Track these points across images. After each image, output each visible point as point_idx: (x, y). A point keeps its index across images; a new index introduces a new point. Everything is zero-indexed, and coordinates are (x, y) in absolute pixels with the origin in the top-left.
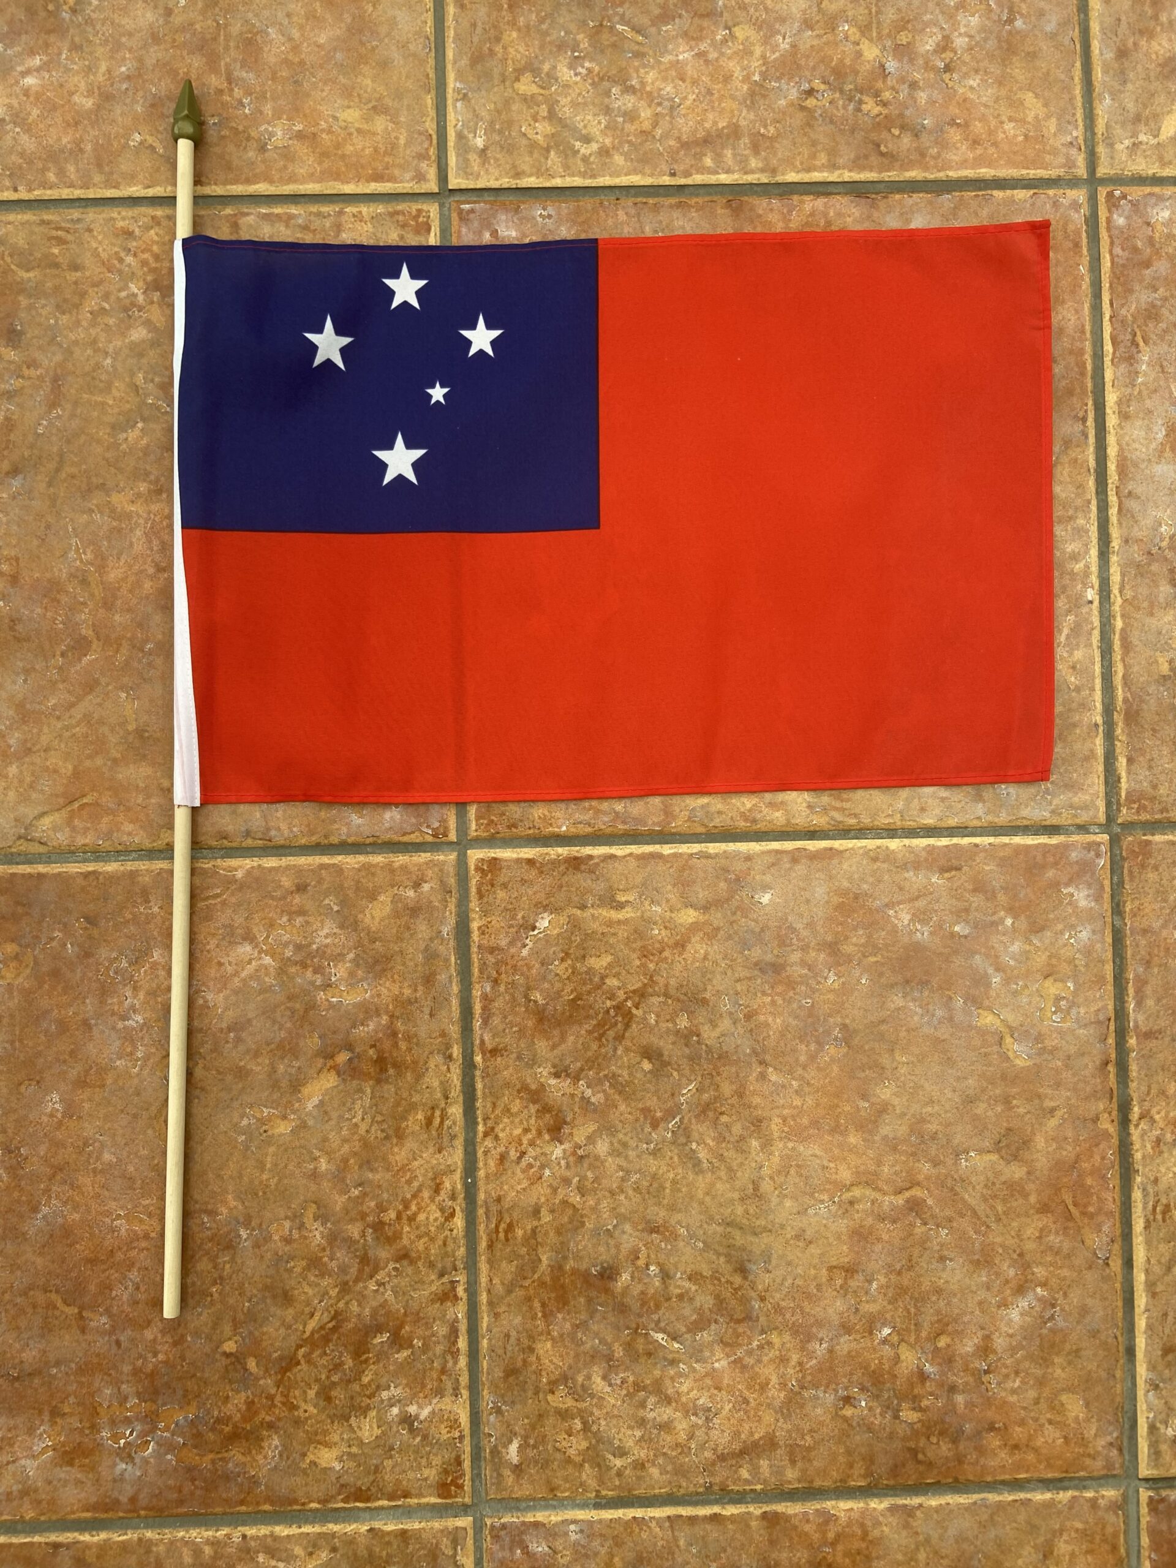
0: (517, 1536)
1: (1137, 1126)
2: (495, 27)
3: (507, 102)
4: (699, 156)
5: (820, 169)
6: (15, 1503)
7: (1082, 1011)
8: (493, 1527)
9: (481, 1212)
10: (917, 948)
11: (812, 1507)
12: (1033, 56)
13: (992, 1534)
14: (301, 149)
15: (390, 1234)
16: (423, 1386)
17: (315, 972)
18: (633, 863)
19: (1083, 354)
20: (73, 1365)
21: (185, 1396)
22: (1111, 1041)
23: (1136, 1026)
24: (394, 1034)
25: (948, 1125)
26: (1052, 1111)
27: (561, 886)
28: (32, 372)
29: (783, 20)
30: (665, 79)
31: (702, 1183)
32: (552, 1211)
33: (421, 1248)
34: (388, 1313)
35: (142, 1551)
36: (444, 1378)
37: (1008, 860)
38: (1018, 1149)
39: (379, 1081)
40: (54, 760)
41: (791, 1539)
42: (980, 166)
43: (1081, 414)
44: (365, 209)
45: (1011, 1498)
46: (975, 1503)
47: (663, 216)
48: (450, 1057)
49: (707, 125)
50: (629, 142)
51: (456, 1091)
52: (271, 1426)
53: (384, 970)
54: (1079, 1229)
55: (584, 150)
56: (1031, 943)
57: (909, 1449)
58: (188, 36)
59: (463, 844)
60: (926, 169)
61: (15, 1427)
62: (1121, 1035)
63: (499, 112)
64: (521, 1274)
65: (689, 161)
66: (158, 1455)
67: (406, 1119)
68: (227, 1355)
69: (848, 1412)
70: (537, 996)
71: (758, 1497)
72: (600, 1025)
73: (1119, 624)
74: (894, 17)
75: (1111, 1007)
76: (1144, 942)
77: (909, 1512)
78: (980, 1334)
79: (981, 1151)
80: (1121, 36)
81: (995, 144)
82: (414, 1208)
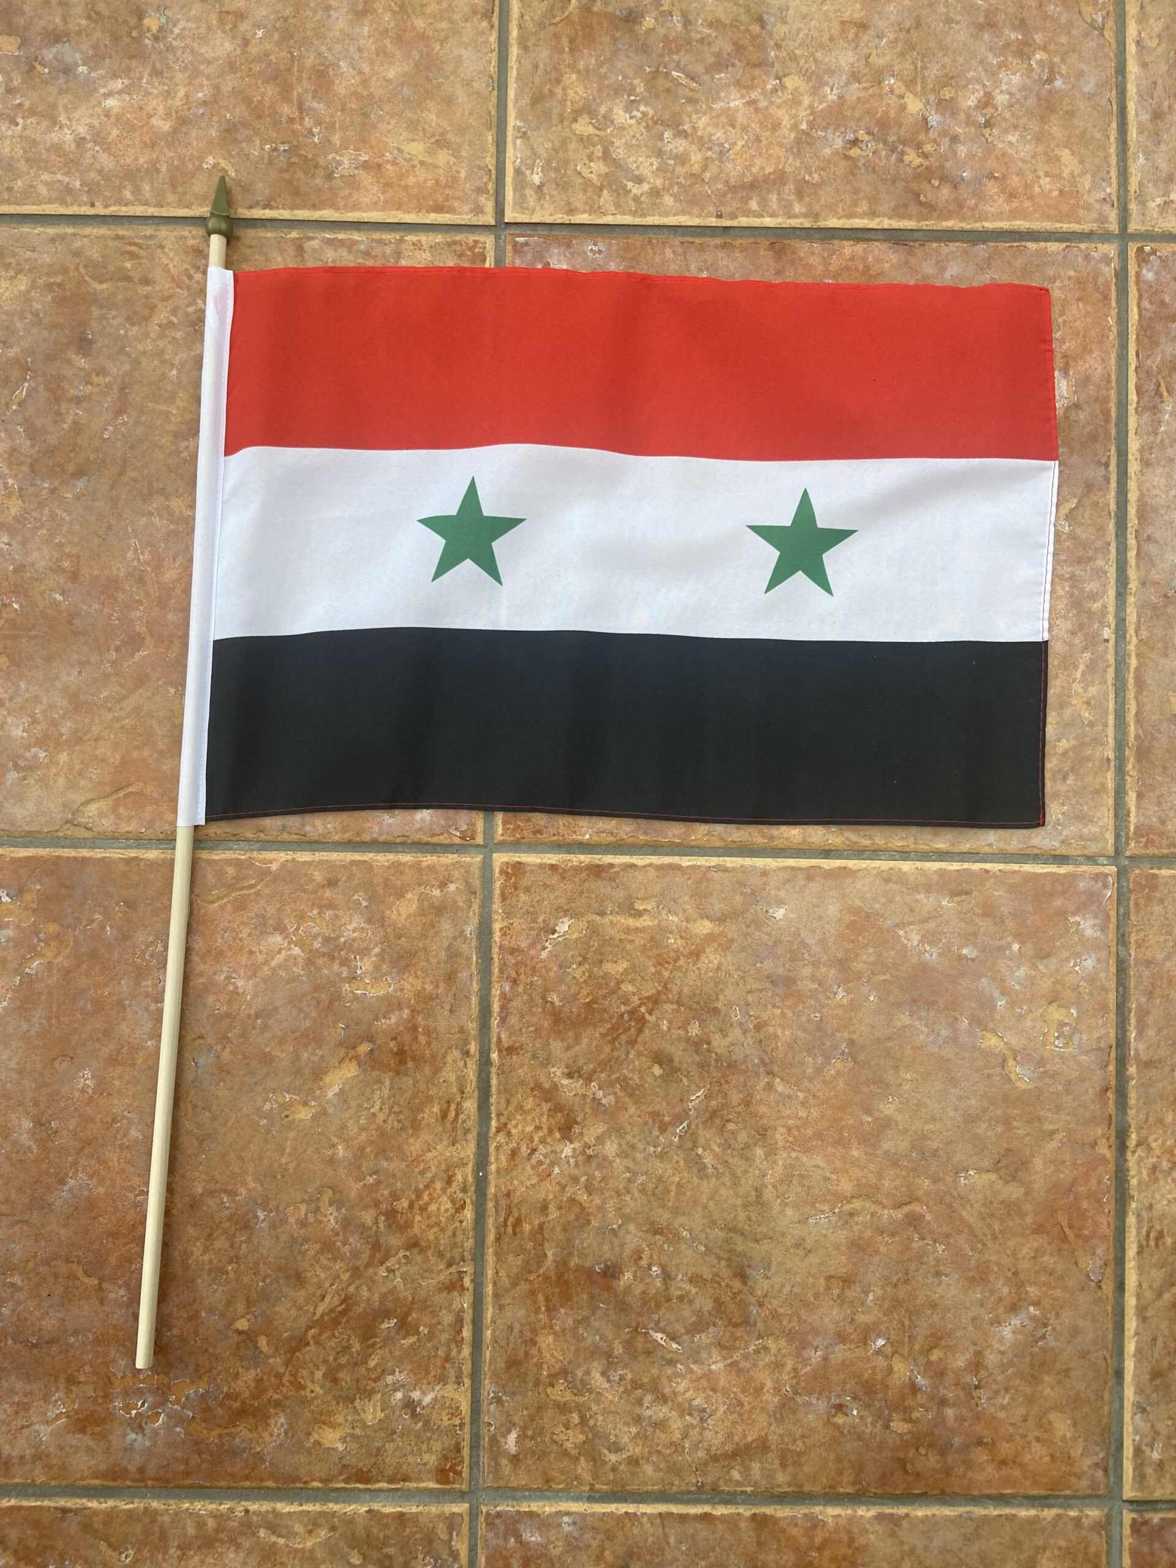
0: (512, 1525)
1: (1134, 1152)
2: (556, 69)
3: (564, 142)
4: (745, 200)
5: (862, 216)
6: (27, 1467)
7: (1085, 1037)
8: (488, 1515)
9: (490, 1205)
10: (925, 968)
11: (800, 1511)
12: (1071, 114)
13: (976, 1547)
14: (366, 178)
15: (402, 1222)
16: (427, 1373)
17: (342, 965)
18: (652, 874)
19: (1108, 402)
20: (90, 1336)
21: (196, 1370)
22: (1112, 1068)
23: (1137, 1055)
24: (415, 1028)
25: (950, 1143)
26: (1052, 1133)
27: (582, 893)
28: (100, 380)
29: (832, 72)
30: (716, 125)
31: (706, 1187)
32: (560, 1208)
33: (431, 1237)
34: (397, 1299)
35: (147, 1520)
36: (448, 1365)
37: (1019, 887)
38: (1017, 1170)
39: (398, 1073)
40: (102, 750)
41: (779, 1541)
42: (1015, 218)
43: (1103, 460)
44: (425, 239)
45: (996, 1513)
46: (961, 1516)
47: (708, 256)
48: (467, 1053)
49: (754, 170)
50: (679, 184)
51: (471, 1087)
52: (278, 1404)
53: (407, 966)
54: (1074, 1250)
55: (636, 190)
56: (1035, 968)
57: (899, 1460)
58: (264, 66)
59: (489, 847)
60: (963, 219)
61: (31, 1393)
62: (1122, 1062)
63: (556, 151)
64: (527, 1268)
65: (736, 204)
66: (168, 1427)
67: (423, 1111)
68: (240, 1333)
69: (840, 1420)
70: (554, 998)
71: (748, 1499)
72: (614, 1028)
73: (1133, 663)
74: (939, 73)
75: (1112, 1035)
76: (1147, 973)
77: (895, 1521)
78: (972, 1349)
79: (980, 1171)
80: (1156, 100)
81: (1031, 198)
82: (426, 1198)
